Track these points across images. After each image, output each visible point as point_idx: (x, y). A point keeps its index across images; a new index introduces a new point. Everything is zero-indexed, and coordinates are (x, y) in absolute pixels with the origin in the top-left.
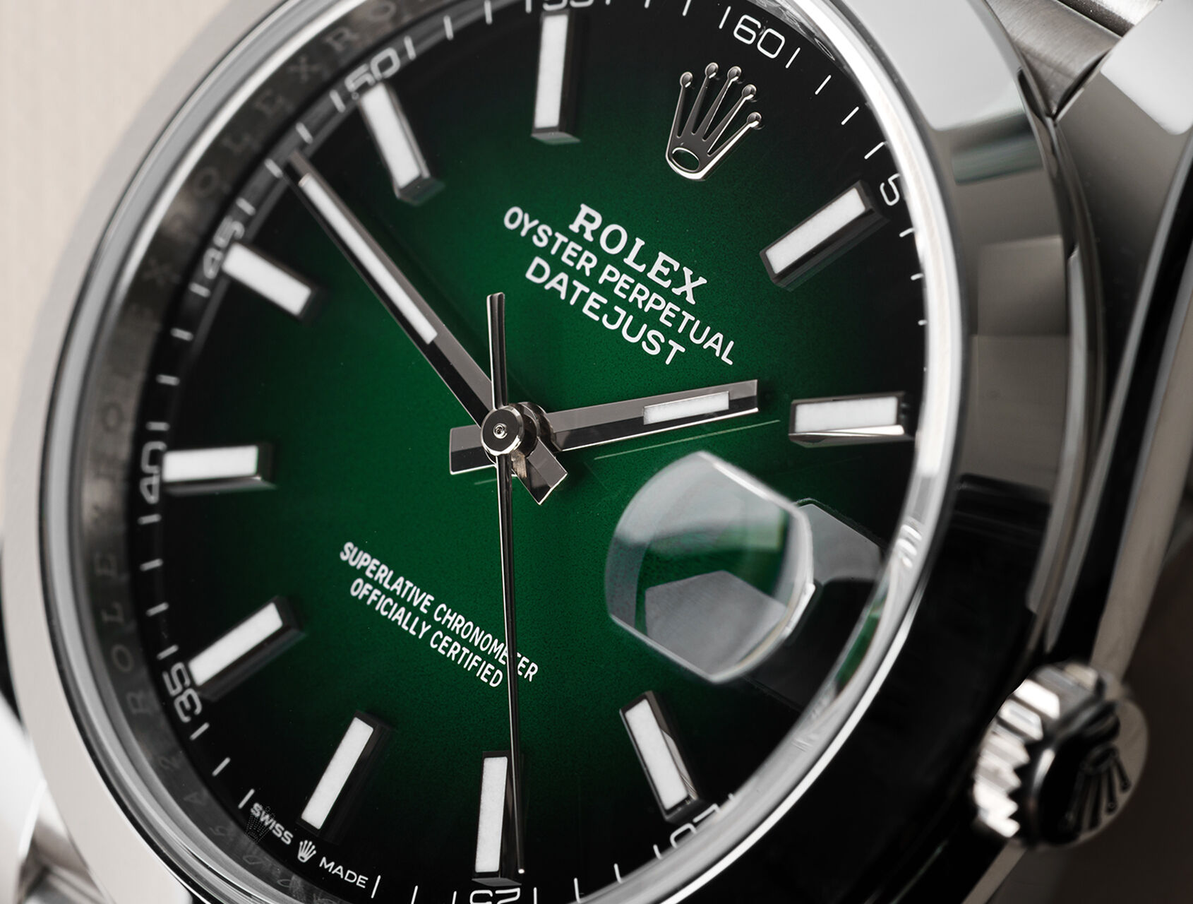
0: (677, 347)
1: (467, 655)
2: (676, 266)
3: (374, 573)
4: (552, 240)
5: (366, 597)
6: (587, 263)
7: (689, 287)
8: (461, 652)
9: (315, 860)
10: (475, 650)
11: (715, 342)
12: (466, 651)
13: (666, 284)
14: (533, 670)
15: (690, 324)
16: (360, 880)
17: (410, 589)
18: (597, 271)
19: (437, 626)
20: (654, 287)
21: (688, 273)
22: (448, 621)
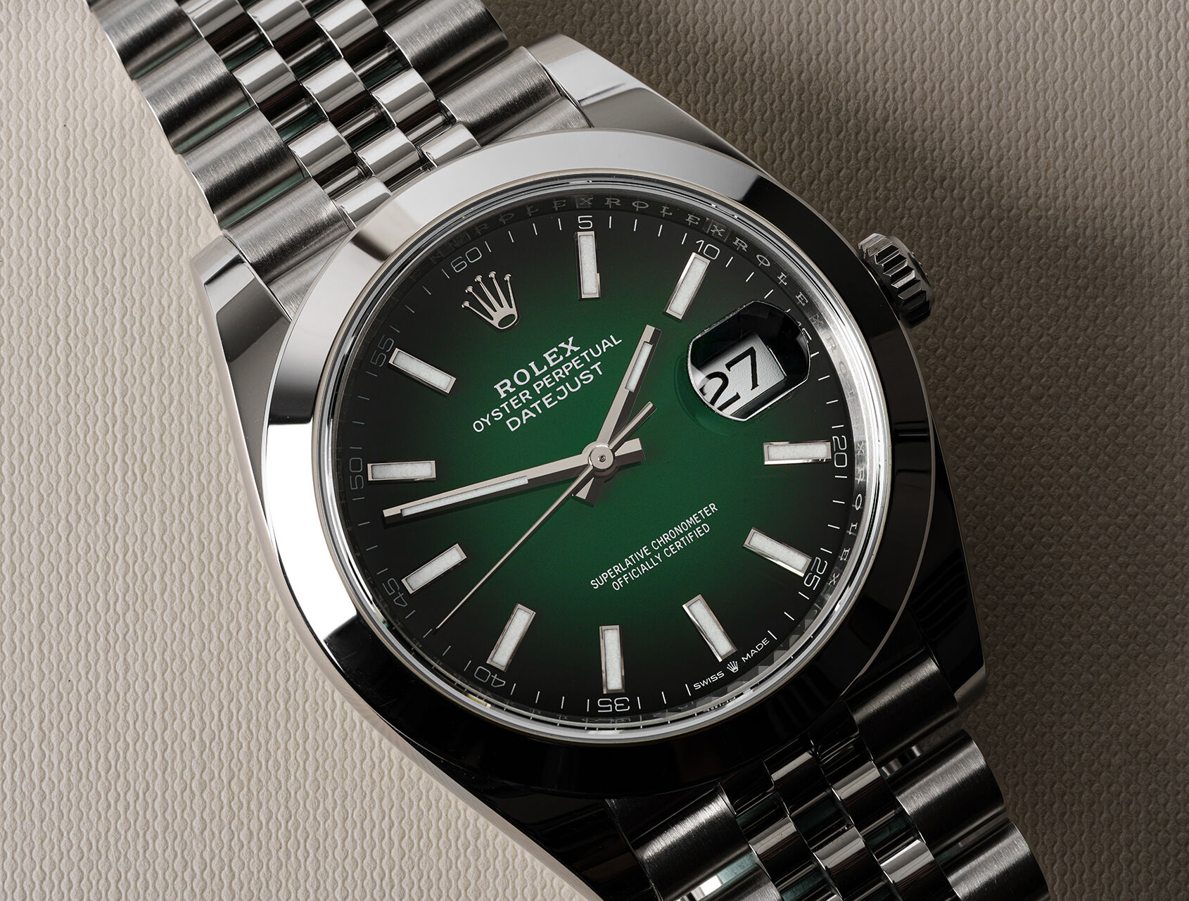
0: (596, 366)
1: (685, 539)
2: (555, 349)
3: (614, 573)
4: (503, 410)
5: (624, 583)
6: (526, 396)
7: (570, 347)
8: (681, 541)
9: (740, 663)
10: (685, 533)
11: (606, 344)
12: (682, 539)
13: (561, 358)
14: (712, 506)
15: (589, 354)
16: (765, 642)
17: (634, 557)
18: (533, 392)
19: (661, 550)
20: (559, 366)
21: (562, 345)
22: (662, 543)
